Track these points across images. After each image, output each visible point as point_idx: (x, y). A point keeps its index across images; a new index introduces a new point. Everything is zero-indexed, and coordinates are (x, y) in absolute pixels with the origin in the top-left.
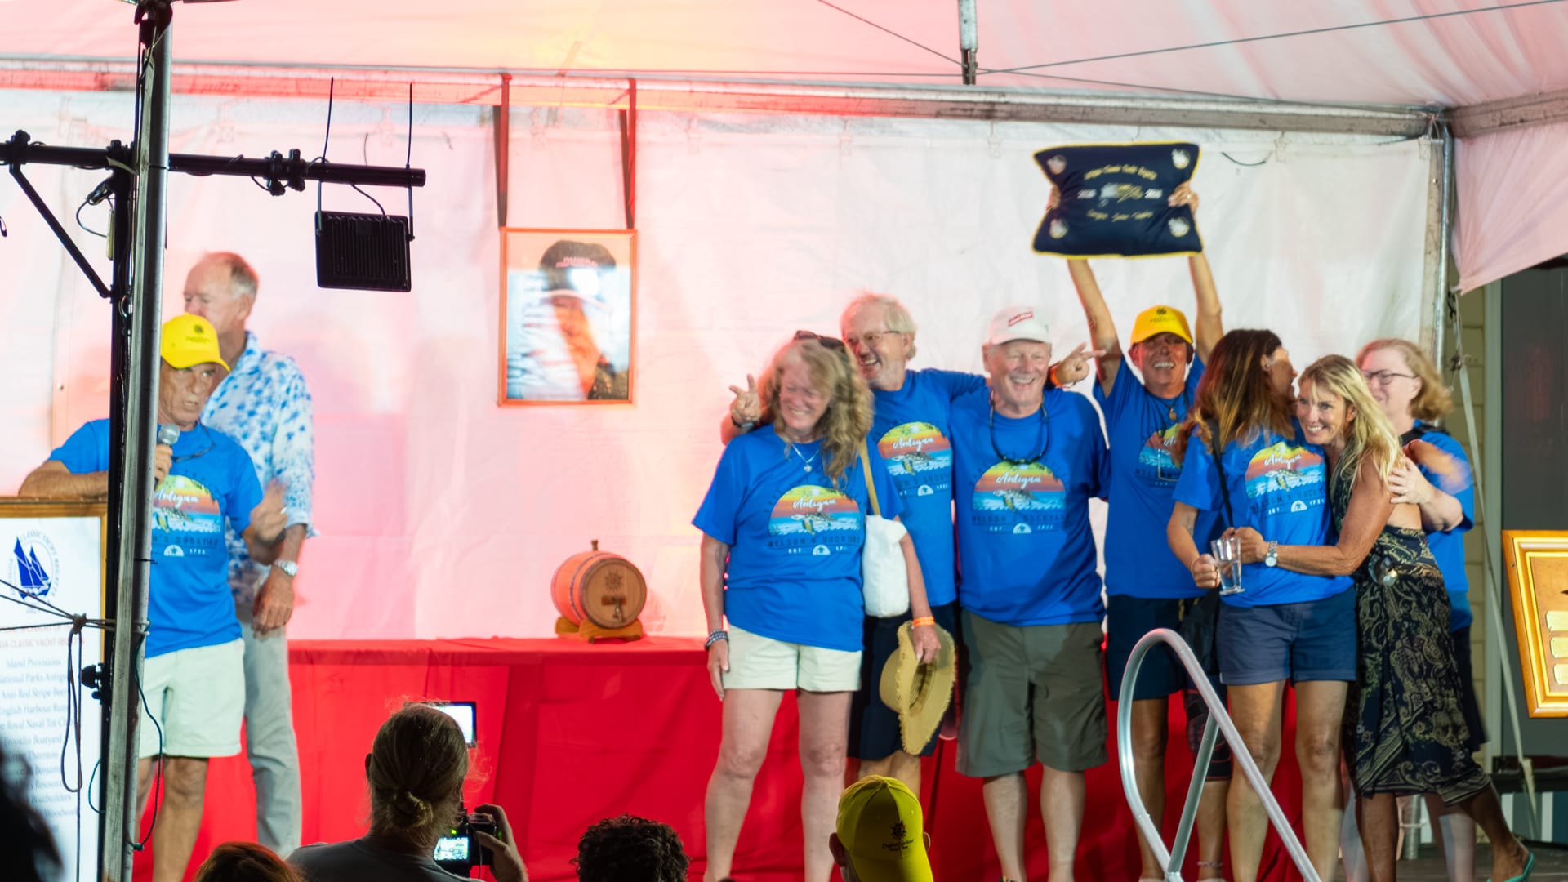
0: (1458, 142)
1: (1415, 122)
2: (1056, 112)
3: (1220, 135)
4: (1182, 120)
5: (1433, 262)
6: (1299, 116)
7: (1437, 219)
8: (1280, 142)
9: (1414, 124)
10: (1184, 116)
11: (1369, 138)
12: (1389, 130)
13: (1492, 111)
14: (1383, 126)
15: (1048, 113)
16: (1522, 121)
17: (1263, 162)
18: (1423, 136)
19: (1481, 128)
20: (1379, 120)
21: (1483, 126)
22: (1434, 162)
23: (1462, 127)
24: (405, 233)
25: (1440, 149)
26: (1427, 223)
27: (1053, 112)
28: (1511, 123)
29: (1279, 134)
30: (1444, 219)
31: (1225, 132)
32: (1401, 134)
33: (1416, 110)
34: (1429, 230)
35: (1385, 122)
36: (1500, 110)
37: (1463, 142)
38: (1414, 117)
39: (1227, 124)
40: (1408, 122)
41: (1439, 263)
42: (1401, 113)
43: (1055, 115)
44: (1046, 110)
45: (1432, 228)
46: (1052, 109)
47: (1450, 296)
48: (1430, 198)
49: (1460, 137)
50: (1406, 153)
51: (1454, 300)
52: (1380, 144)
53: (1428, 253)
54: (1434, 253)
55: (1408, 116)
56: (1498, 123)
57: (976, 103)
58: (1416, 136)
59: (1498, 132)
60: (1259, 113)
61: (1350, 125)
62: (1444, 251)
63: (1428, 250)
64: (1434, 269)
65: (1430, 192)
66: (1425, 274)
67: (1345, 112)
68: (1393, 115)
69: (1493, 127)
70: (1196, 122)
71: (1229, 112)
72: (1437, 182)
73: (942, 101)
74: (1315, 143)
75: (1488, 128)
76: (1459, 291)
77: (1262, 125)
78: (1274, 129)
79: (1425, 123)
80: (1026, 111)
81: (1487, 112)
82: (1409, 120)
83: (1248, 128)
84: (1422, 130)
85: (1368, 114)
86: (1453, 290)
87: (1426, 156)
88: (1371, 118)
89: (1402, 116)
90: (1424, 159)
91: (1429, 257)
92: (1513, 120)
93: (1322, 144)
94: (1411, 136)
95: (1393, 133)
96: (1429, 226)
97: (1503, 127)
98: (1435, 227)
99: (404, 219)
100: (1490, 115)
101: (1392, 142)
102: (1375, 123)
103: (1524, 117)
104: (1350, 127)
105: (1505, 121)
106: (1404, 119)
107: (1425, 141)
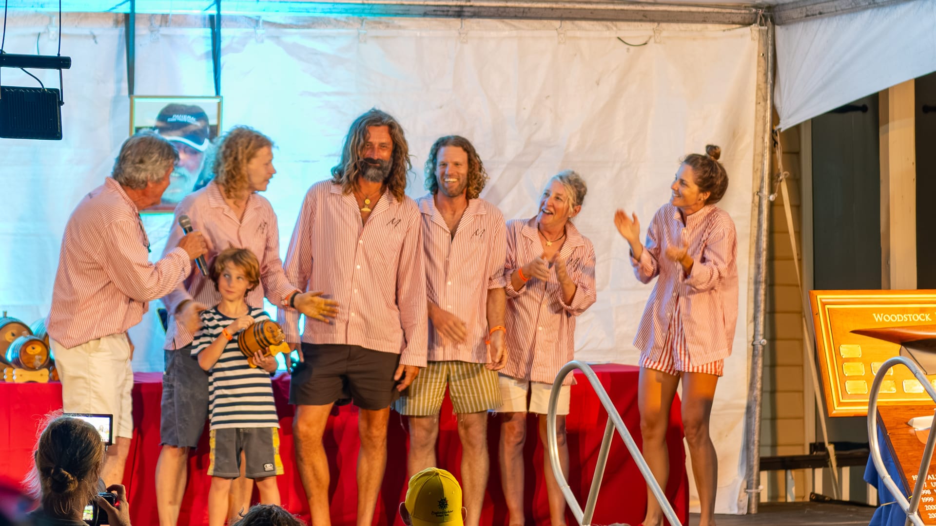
0: (777, 28)
1: (748, 15)
2: (505, 12)
3: (616, 26)
4: (590, 16)
5: (762, 110)
6: (669, 12)
7: (764, 80)
8: (656, 30)
9: (747, 16)
10: (592, 13)
11: (717, 27)
12: (731, 21)
13: (800, 7)
14: (726, 18)
15: (499, 12)
16: (820, 13)
17: (645, 44)
18: (754, 25)
19: (793, 19)
20: (724, 14)
21: (795, 17)
22: (762, 42)
23: (780, 18)
24: (57, 100)
25: (765, 33)
26: (757, 83)
27: (502, 12)
28: (813, 15)
29: (656, 24)
30: (769, 80)
31: (619, 24)
32: (739, 23)
33: (748, 7)
34: (758, 88)
35: (728, 15)
36: (806, 6)
37: (781, 28)
38: (748, 12)
39: (620, 18)
40: (744, 15)
41: (765, 111)
42: (738, 9)
43: (505, 14)
44: (498, 10)
45: (761, 87)
46: (502, 10)
47: (773, 132)
48: (759, 66)
49: (778, 25)
50: (742, 36)
51: (777, 135)
52: (724, 31)
53: (758, 103)
54: (762, 103)
55: (743, 11)
56: (804, 15)
57: (450, 6)
58: (749, 24)
59: (804, 21)
60: (642, 11)
61: (704, 18)
62: (769, 102)
63: (758, 102)
64: (762, 114)
65: (759, 62)
66: (756, 117)
67: (700, 9)
68: (733, 11)
69: (801, 18)
70: (600, 17)
71: (622, 10)
72: (763, 55)
73: (427, 5)
74: (681, 30)
75: (798, 18)
76: (779, 129)
77: (644, 18)
78: (653, 21)
79: (755, 15)
80: (485, 11)
81: (797, 8)
82: (745, 13)
83: (635, 21)
84: (753, 21)
85: (716, 10)
86: (776, 128)
87: (755, 38)
88: (718, 13)
89: (739, 11)
90: (754, 40)
91: (759, 107)
92: (814, 13)
93: (685, 31)
94: (746, 24)
95: (733, 23)
96: (758, 85)
97: (808, 18)
98: (763, 86)
99: (57, 90)
100: (799, 10)
101: (733, 29)
102: (721, 16)
103: (821, 11)
104: (704, 19)
105: (809, 13)
106: (740, 13)
107: (755, 27)
